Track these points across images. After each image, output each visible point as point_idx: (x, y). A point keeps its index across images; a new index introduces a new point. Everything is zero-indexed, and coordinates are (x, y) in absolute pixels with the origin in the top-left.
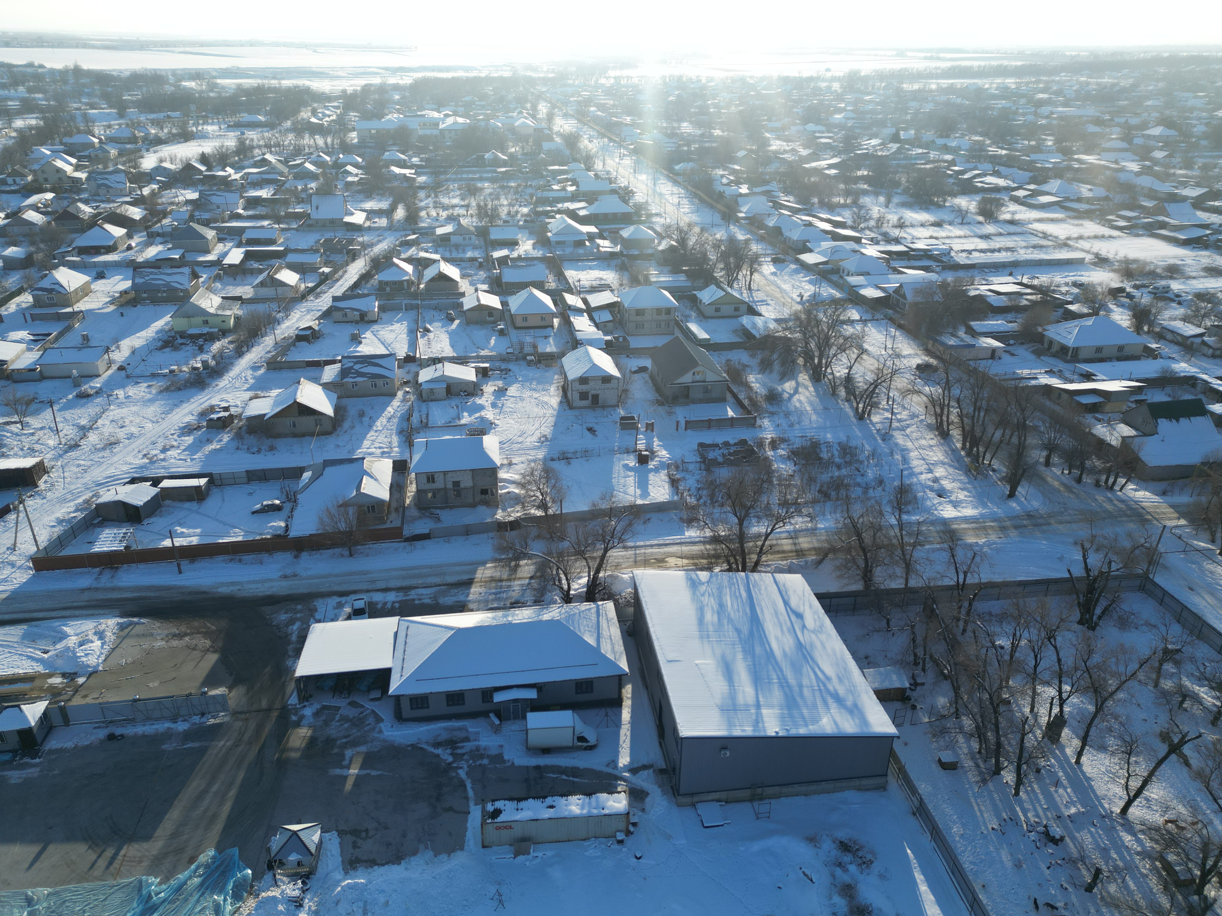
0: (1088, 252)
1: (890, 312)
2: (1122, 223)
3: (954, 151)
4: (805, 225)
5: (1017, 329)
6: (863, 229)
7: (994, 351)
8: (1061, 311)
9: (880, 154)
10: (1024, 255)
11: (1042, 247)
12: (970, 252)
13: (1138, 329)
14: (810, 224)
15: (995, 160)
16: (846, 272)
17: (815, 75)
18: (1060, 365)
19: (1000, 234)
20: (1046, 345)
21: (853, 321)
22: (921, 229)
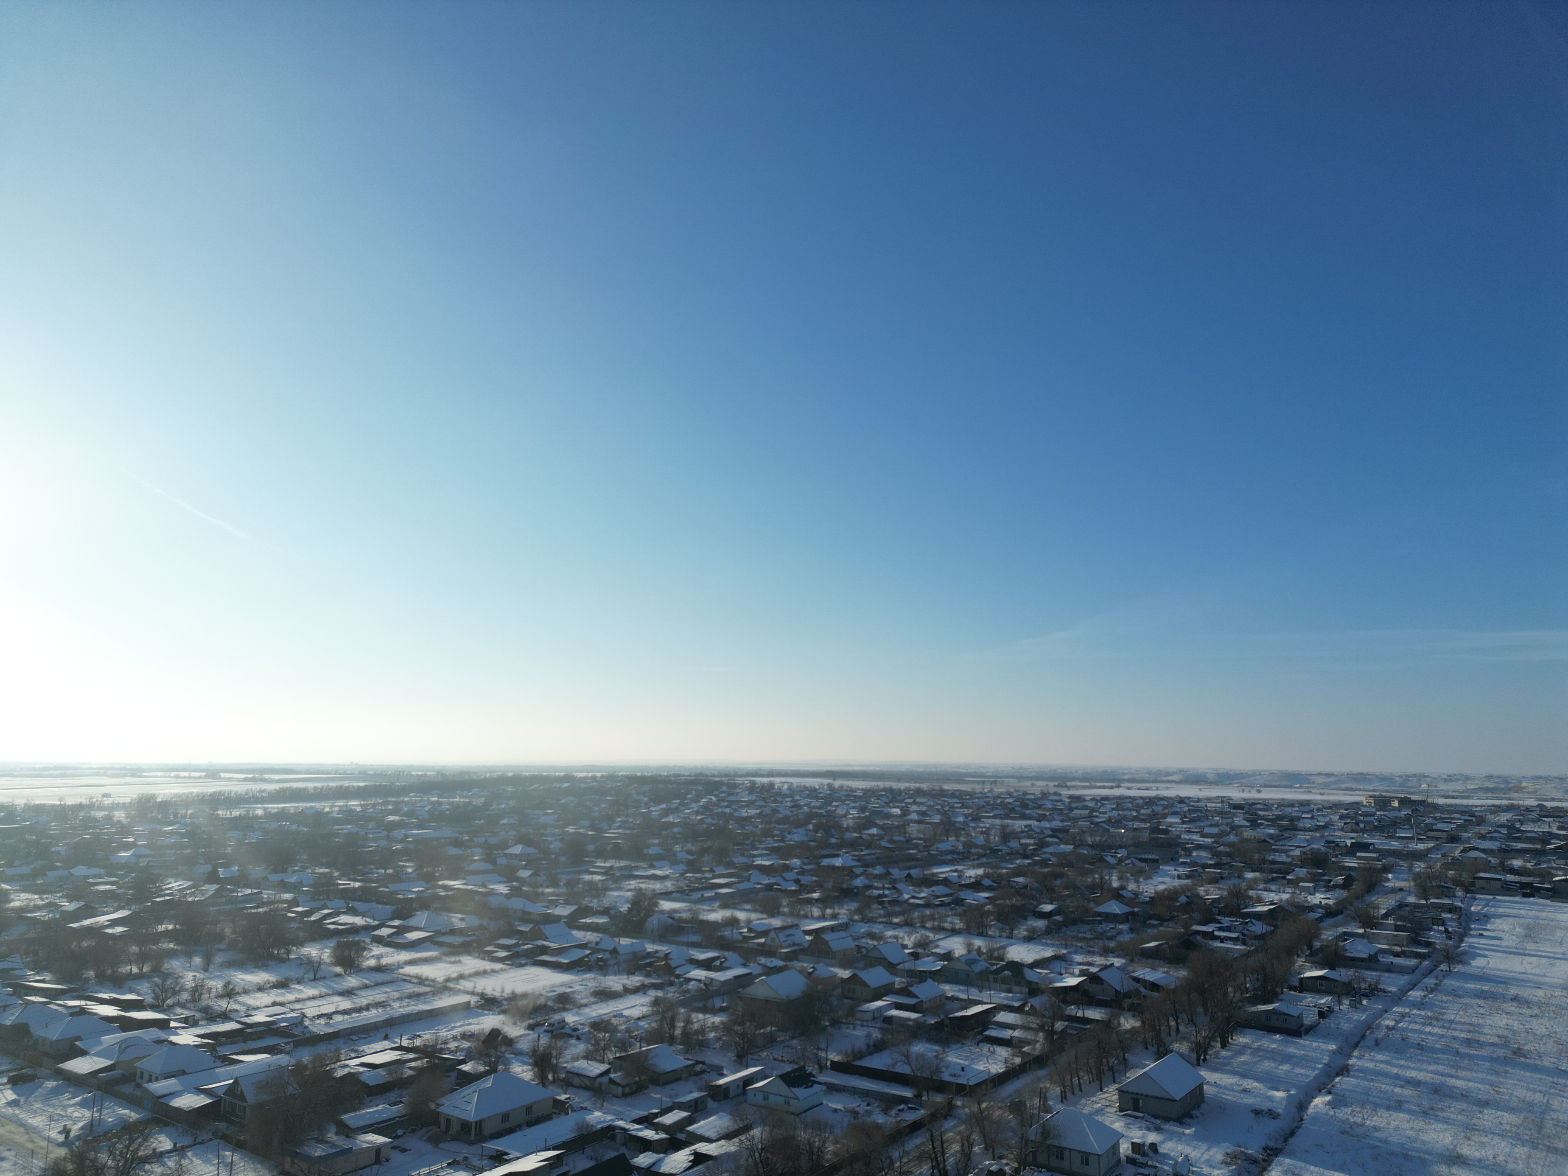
0: (472, 993)
1: (223, 1125)
2: (503, 954)
3: (293, 887)
4: (72, 1015)
5: (403, 1112)
6: (171, 1007)
7: (378, 1150)
8: (454, 1075)
9: (190, 899)
10: (399, 1009)
11: (419, 995)
12: (329, 1016)
13: (542, 1080)
14: (82, 1011)
15: (347, 894)
16: (146, 1077)
17: (85, 801)
18: (465, 1150)
19: (366, 987)
20: (443, 1127)
21: (162, 1154)
22: (258, 995)
